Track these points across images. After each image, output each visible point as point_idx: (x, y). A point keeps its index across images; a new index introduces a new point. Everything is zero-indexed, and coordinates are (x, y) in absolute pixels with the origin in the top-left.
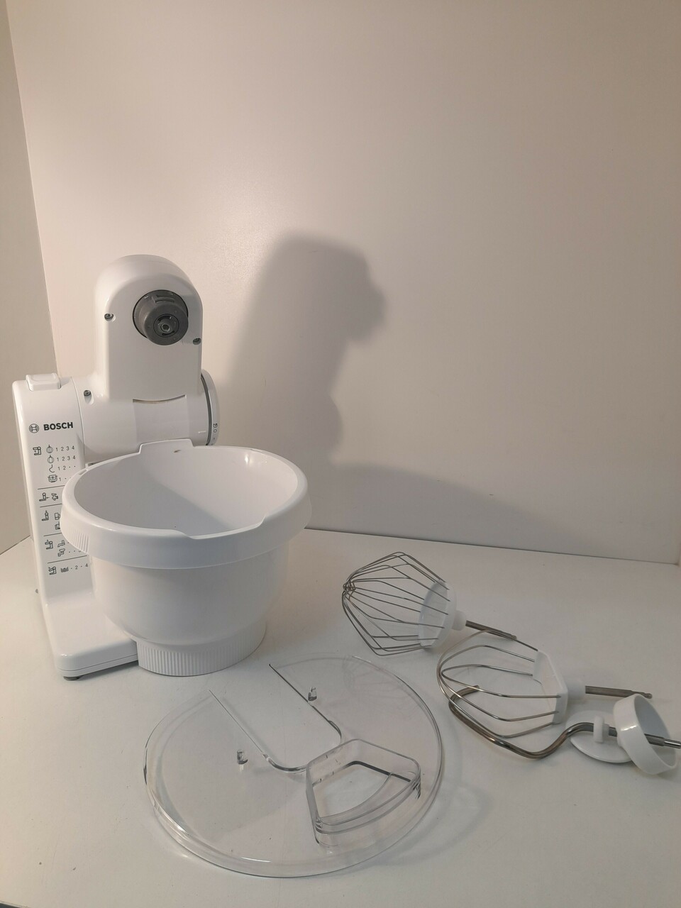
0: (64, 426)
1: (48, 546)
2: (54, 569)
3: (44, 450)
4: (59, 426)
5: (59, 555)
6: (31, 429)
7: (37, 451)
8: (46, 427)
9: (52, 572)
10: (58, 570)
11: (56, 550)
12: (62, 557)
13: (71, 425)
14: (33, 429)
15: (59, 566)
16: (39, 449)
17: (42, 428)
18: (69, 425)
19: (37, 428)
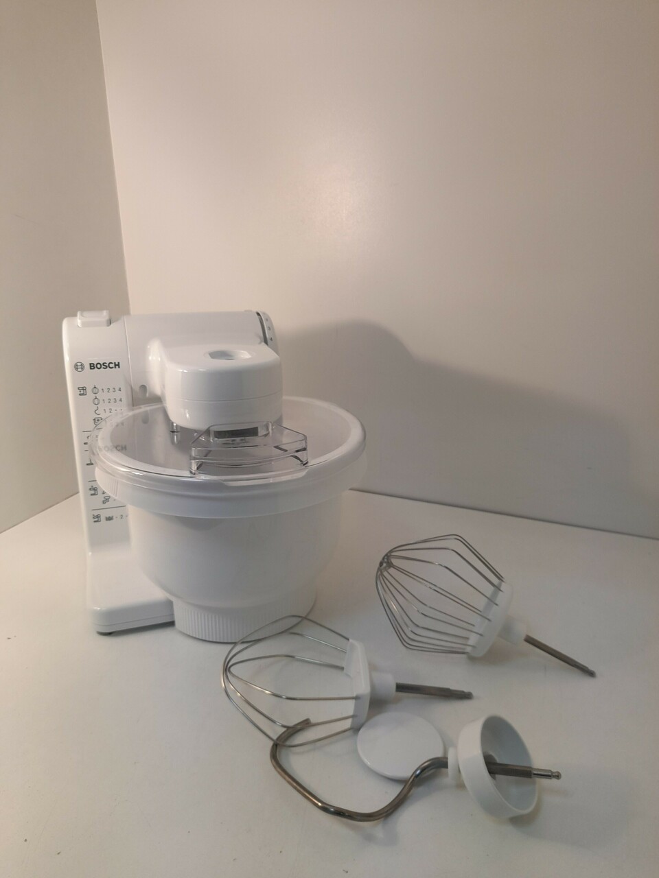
0: (111, 365)
1: (93, 492)
2: (98, 516)
3: (89, 391)
4: (105, 366)
5: (104, 503)
6: (76, 367)
7: (82, 391)
8: (92, 366)
9: (96, 519)
10: (103, 518)
11: (100, 497)
12: (107, 505)
13: (117, 365)
14: (78, 367)
15: (104, 514)
16: (84, 389)
17: (87, 366)
18: (115, 365)
19: (82, 367)
